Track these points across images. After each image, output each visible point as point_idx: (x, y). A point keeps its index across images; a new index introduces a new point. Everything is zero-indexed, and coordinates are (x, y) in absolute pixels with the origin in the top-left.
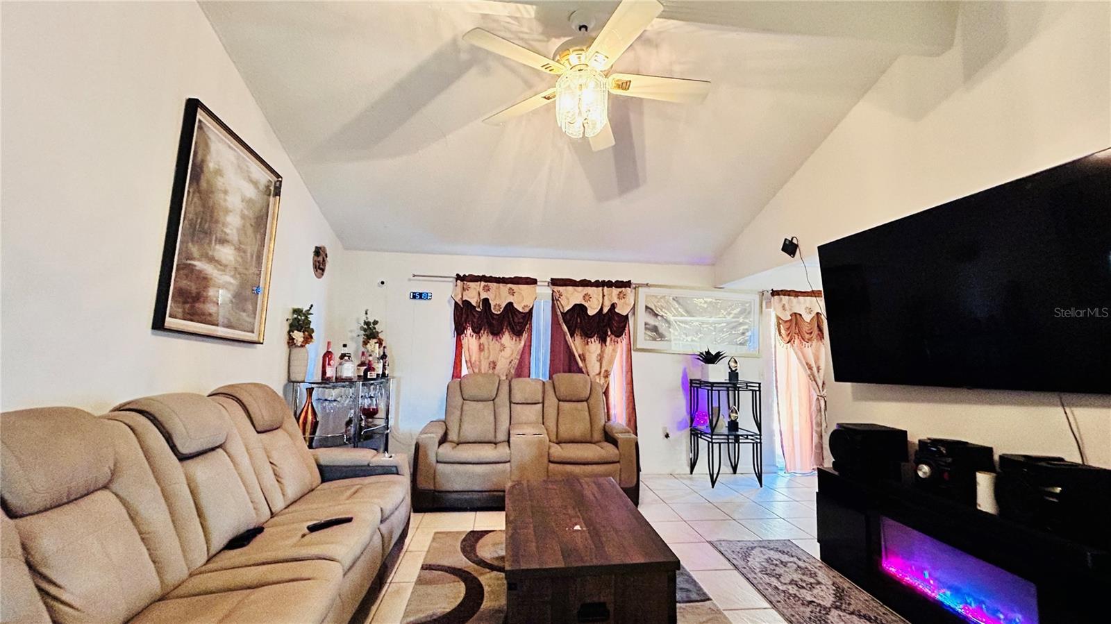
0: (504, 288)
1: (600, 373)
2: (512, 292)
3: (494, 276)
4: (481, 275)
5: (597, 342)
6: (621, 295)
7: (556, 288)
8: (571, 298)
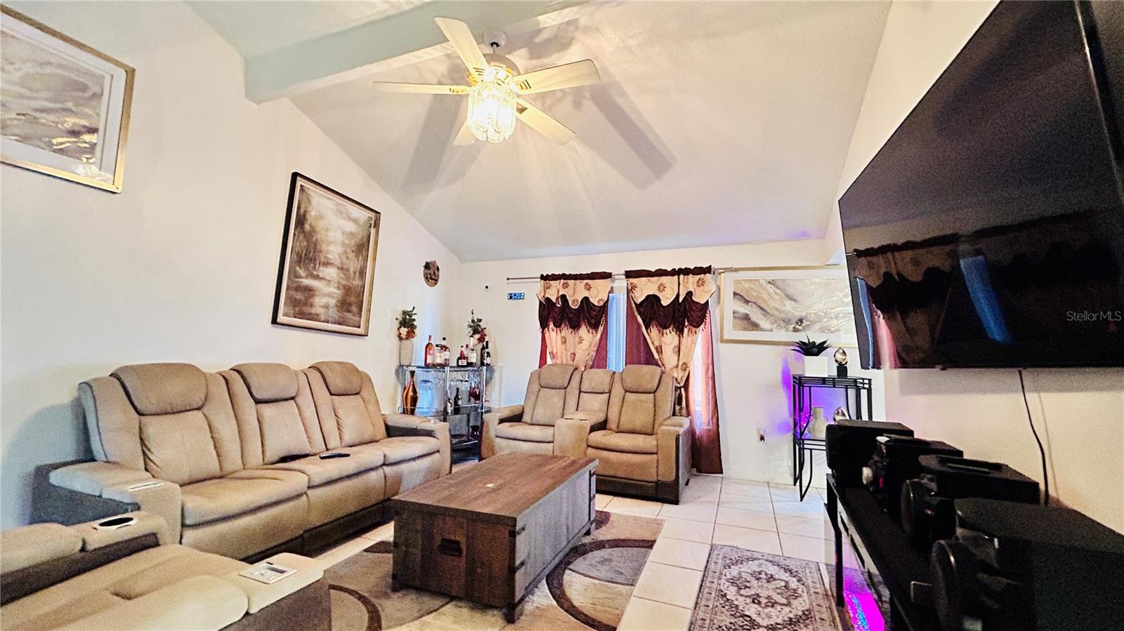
0: (581, 284)
1: (677, 366)
2: (588, 288)
3: (572, 274)
4: (561, 273)
5: (674, 333)
6: (700, 282)
7: (632, 280)
8: (645, 288)
